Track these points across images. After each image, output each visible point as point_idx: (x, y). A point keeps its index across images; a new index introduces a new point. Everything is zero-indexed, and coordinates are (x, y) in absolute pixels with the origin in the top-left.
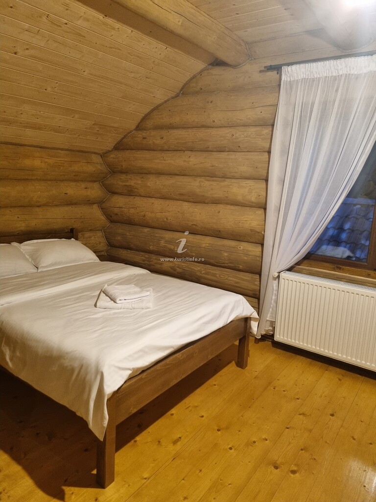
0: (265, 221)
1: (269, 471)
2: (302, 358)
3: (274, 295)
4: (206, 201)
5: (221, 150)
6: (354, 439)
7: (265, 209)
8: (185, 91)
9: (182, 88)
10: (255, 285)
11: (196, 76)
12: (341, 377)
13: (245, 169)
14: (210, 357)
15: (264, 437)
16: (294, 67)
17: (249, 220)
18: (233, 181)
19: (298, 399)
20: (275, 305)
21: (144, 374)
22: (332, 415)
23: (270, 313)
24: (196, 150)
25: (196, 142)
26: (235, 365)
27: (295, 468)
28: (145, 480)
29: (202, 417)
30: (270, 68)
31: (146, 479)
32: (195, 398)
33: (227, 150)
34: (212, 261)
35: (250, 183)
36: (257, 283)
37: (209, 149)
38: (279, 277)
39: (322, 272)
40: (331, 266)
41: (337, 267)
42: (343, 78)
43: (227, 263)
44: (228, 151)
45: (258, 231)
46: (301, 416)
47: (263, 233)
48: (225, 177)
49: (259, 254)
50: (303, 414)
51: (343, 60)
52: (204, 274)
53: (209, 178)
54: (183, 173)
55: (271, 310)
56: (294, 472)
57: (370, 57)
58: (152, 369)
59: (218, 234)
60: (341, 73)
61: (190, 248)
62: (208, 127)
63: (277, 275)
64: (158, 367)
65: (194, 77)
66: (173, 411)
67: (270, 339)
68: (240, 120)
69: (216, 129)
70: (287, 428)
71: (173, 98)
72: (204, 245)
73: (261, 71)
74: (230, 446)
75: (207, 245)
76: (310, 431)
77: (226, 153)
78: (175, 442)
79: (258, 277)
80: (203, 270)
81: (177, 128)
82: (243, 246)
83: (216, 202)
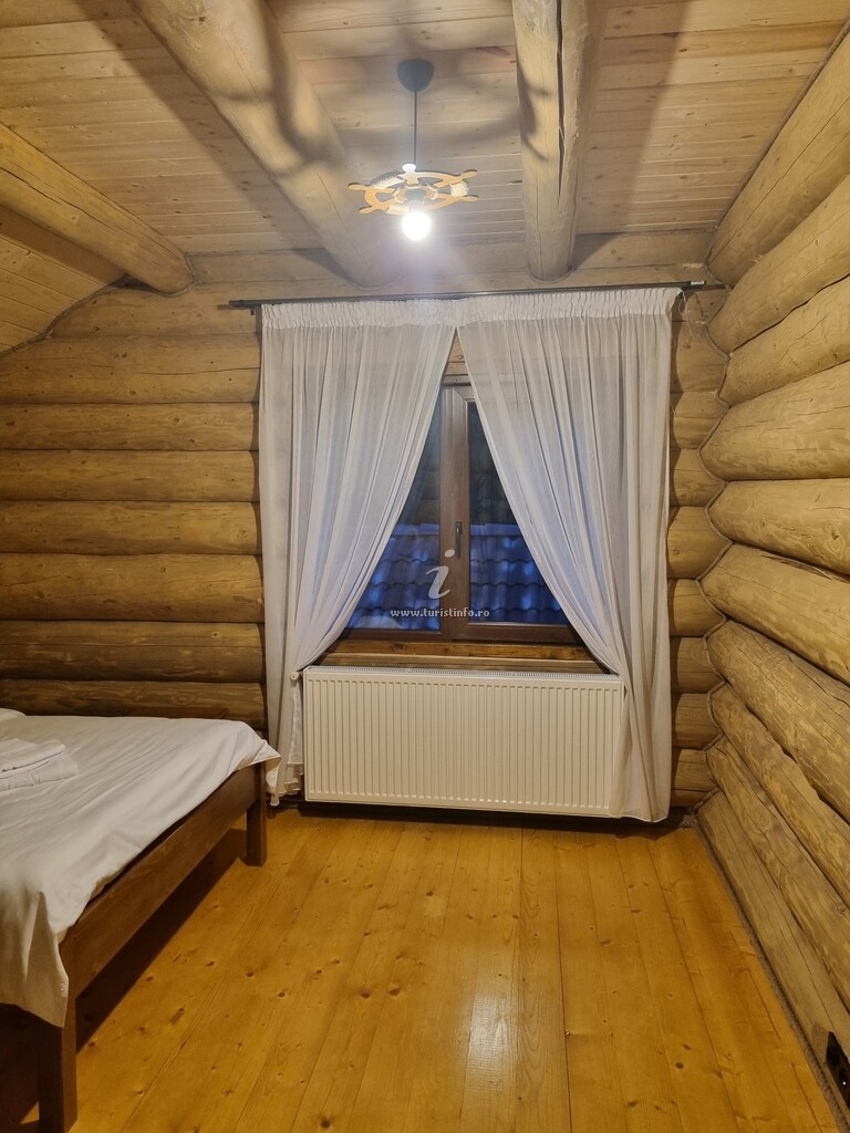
0: (262, 578)
1: (357, 1004)
2: (358, 821)
3: (295, 714)
4: (131, 550)
5: (154, 447)
6: (470, 918)
7: (259, 556)
8: (57, 330)
9: (54, 324)
10: (256, 703)
11: (83, 305)
12: (428, 834)
13: (209, 483)
14: (209, 847)
15: (333, 960)
16: (283, 307)
17: (230, 579)
18: (186, 506)
19: (371, 886)
20: (299, 733)
21: (113, 890)
22: (430, 894)
23: (291, 750)
24: (97, 447)
25: (97, 432)
26: (242, 863)
27: (395, 986)
28: (142, 1095)
29: (212, 964)
30: (240, 304)
31: (141, 1092)
32: (186, 939)
33: (168, 448)
34: (158, 671)
35: (222, 508)
36: (259, 699)
37: (125, 446)
38: (301, 679)
39: (374, 658)
40: (386, 644)
41: (396, 645)
42: (367, 331)
43: (191, 671)
44: (168, 450)
45: (250, 597)
46: (383, 911)
47: (260, 600)
48: (168, 500)
49: (256, 641)
50: (386, 906)
51: (362, 303)
52: (140, 701)
53: (132, 503)
54: (71, 496)
55: (293, 744)
56: (395, 992)
57: (402, 303)
58: (123, 879)
59: (166, 614)
60: (361, 324)
61: (102, 652)
62: (119, 403)
63: (297, 675)
64: (131, 874)
65: (80, 305)
66: (149, 972)
67: (294, 803)
68: (192, 392)
69: (139, 408)
70: (366, 934)
71: (30, 342)
72: (135, 641)
73: (221, 307)
74: (279, 992)
75: (144, 639)
76: (404, 927)
77: (167, 454)
78: (175, 1019)
79: (257, 687)
80: (137, 692)
81: (48, 403)
82: (222, 631)
83: (154, 550)
